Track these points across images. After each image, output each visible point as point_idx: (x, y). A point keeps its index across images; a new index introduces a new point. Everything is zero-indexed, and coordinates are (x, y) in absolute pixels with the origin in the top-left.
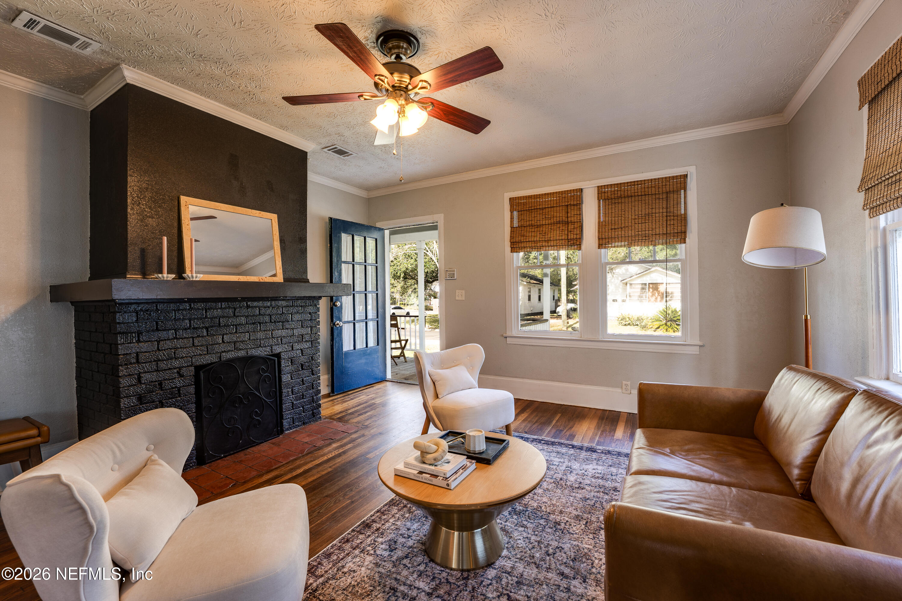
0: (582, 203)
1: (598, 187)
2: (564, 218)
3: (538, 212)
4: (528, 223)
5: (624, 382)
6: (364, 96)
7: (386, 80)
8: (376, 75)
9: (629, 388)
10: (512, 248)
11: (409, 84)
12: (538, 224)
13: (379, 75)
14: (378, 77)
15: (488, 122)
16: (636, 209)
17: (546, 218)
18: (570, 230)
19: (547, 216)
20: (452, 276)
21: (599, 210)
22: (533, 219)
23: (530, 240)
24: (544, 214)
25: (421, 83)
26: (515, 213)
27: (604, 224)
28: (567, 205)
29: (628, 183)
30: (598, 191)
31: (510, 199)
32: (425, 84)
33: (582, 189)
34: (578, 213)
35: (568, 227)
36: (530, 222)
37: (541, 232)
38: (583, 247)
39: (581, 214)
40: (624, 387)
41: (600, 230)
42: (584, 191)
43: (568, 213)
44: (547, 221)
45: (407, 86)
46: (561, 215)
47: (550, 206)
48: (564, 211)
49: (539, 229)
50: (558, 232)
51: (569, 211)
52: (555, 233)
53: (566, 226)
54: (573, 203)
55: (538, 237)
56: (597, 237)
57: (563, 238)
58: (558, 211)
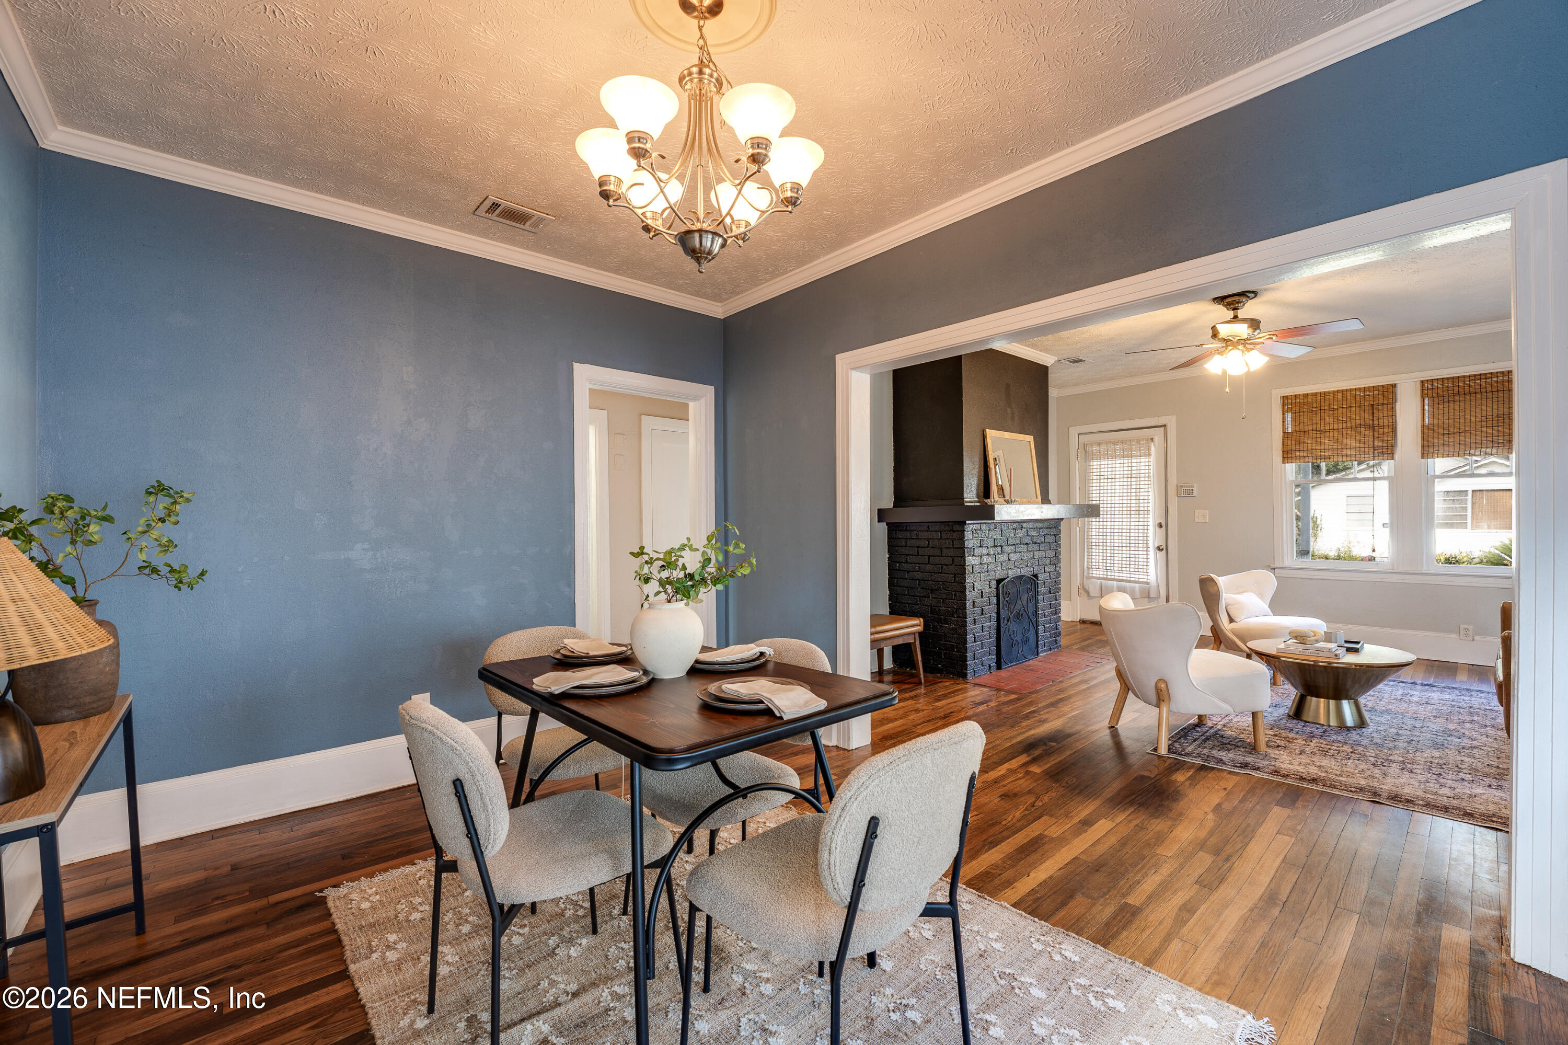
0: (1395, 402)
1: (1422, 382)
2: (1367, 421)
3: (1326, 414)
4: (1310, 427)
5: (1462, 626)
9: (1471, 633)
10: (1283, 458)
12: (1327, 428)
17: (1338, 420)
18: (1376, 435)
19: (1340, 419)
20: (1190, 493)
21: (1423, 410)
22: (1318, 422)
23: (1314, 448)
24: (1335, 415)
26: (1289, 415)
27: (1431, 427)
28: (1373, 405)
29: (1470, 376)
30: (1422, 386)
31: (1284, 399)
33: (1395, 384)
34: (1390, 414)
35: (1374, 431)
36: (1314, 426)
37: (1331, 438)
38: (1396, 456)
39: (1394, 416)
40: (1462, 632)
41: (1426, 435)
42: (1398, 387)
43: (1373, 414)
44: (1340, 425)
46: (1361, 417)
47: (1346, 406)
48: (1367, 412)
49: (1327, 435)
50: (1358, 438)
51: (1375, 412)
52: (1353, 439)
53: (1371, 430)
54: (1384, 401)
55: (1327, 444)
56: (1420, 444)
57: (1367, 445)
58: (1357, 412)
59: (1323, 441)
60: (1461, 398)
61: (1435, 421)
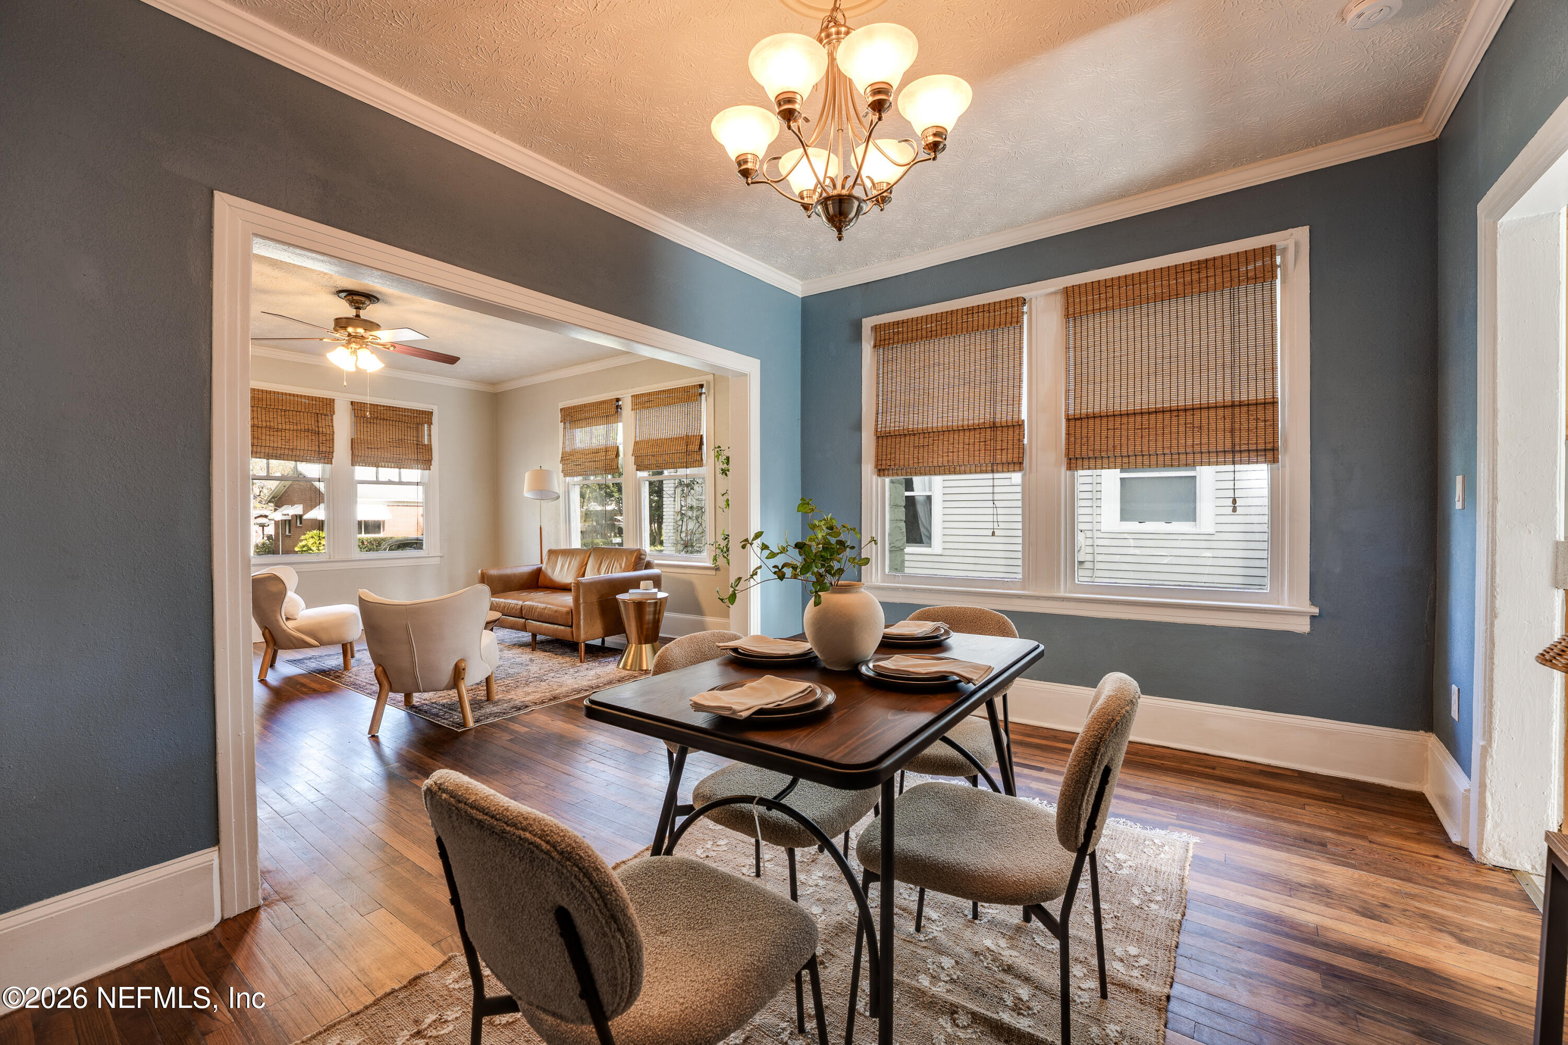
0: (333, 415)
2: (314, 427)
3: (279, 413)
4: (264, 424)
12: (280, 427)
15: (457, 358)
16: (391, 432)
17: (289, 422)
18: (321, 442)
19: (291, 420)
21: (353, 427)
22: (272, 419)
24: (287, 417)
27: (358, 440)
28: (317, 413)
30: (352, 407)
31: (254, 392)
34: (330, 424)
35: (319, 437)
37: (283, 438)
38: (334, 462)
39: (332, 426)
41: (354, 446)
42: (336, 402)
44: (292, 426)
45: (364, 335)
46: (310, 423)
47: (296, 409)
48: (313, 419)
49: (279, 433)
50: (306, 441)
51: (320, 420)
52: (302, 442)
53: (317, 436)
54: (325, 412)
55: (280, 443)
56: (350, 452)
57: (313, 448)
58: (306, 417)
60: (378, 422)
61: (362, 436)
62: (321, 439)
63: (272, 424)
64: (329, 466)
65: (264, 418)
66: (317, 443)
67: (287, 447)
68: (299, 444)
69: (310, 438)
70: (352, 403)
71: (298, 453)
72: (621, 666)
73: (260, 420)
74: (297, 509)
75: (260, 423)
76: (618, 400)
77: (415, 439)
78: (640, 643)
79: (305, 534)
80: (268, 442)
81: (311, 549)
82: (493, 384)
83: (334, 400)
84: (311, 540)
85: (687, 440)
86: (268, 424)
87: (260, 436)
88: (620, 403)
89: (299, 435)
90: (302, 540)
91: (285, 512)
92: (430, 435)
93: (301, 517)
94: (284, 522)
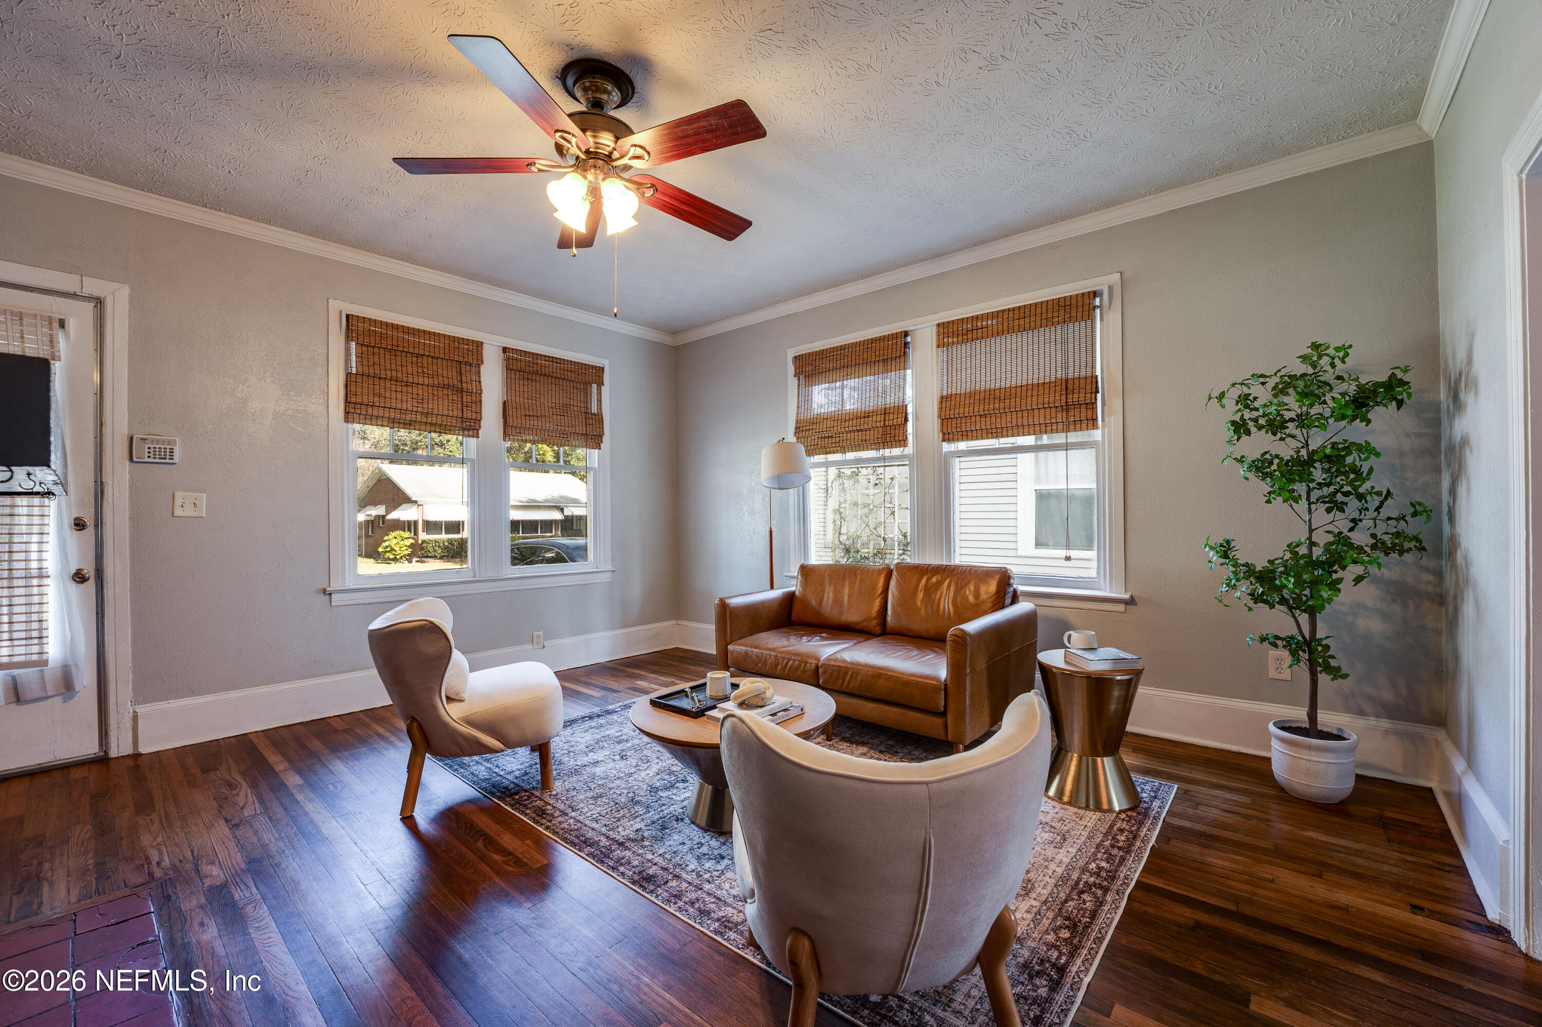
0: (482, 366)
1: (502, 348)
2: (455, 382)
3: (409, 360)
4: (389, 374)
5: (535, 634)
6: (537, 165)
7: (574, 140)
8: (557, 131)
9: (541, 640)
10: (346, 413)
11: (614, 149)
12: (411, 380)
13: (562, 131)
14: (560, 134)
15: (747, 224)
16: (553, 394)
17: (423, 372)
18: (465, 403)
19: (425, 370)
20: (165, 454)
22: (399, 368)
24: (420, 365)
25: (633, 149)
26: (354, 348)
28: (460, 362)
30: (503, 354)
31: (348, 320)
32: (639, 151)
35: (462, 397)
37: (414, 396)
39: (479, 381)
40: (535, 640)
43: (461, 374)
44: (426, 379)
45: (611, 153)
46: (449, 375)
47: (432, 354)
48: (454, 370)
49: (410, 389)
50: (446, 403)
51: (463, 372)
52: (441, 403)
53: (460, 395)
54: (470, 361)
55: (410, 403)
56: (501, 421)
57: (455, 413)
58: (445, 368)
59: (404, 398)
60: (538, 379)
61: (518, 399)
62: (465, 400)
63: (399, 375)
64: (472, 441)
65: (388, 366)
66: (460, 406)
67: (420, 410)
68: (435, 407)
69: (451, 397)
70: (505, 350)
71: (434, 419)
72: (1052, 792)
73: (382, 368)
74: (380, 510)
75: (383, 372)
76: (906, 334)
77: (582, 405)
78: (1095, 753)
79: (388, 535)
80: (394, 401)
81: (394, 550)
82: (674, 332)
83: (482, 343)
84: (394, 540)
85: (1067, 386)
86: (394, 374)
87: (383, 392)
88: (909, 339)
89: (435, 392)
90: (386, 541)
91: (368, 513)
92: (600, 401)
93: (383, 517)
94: (367, 522)
